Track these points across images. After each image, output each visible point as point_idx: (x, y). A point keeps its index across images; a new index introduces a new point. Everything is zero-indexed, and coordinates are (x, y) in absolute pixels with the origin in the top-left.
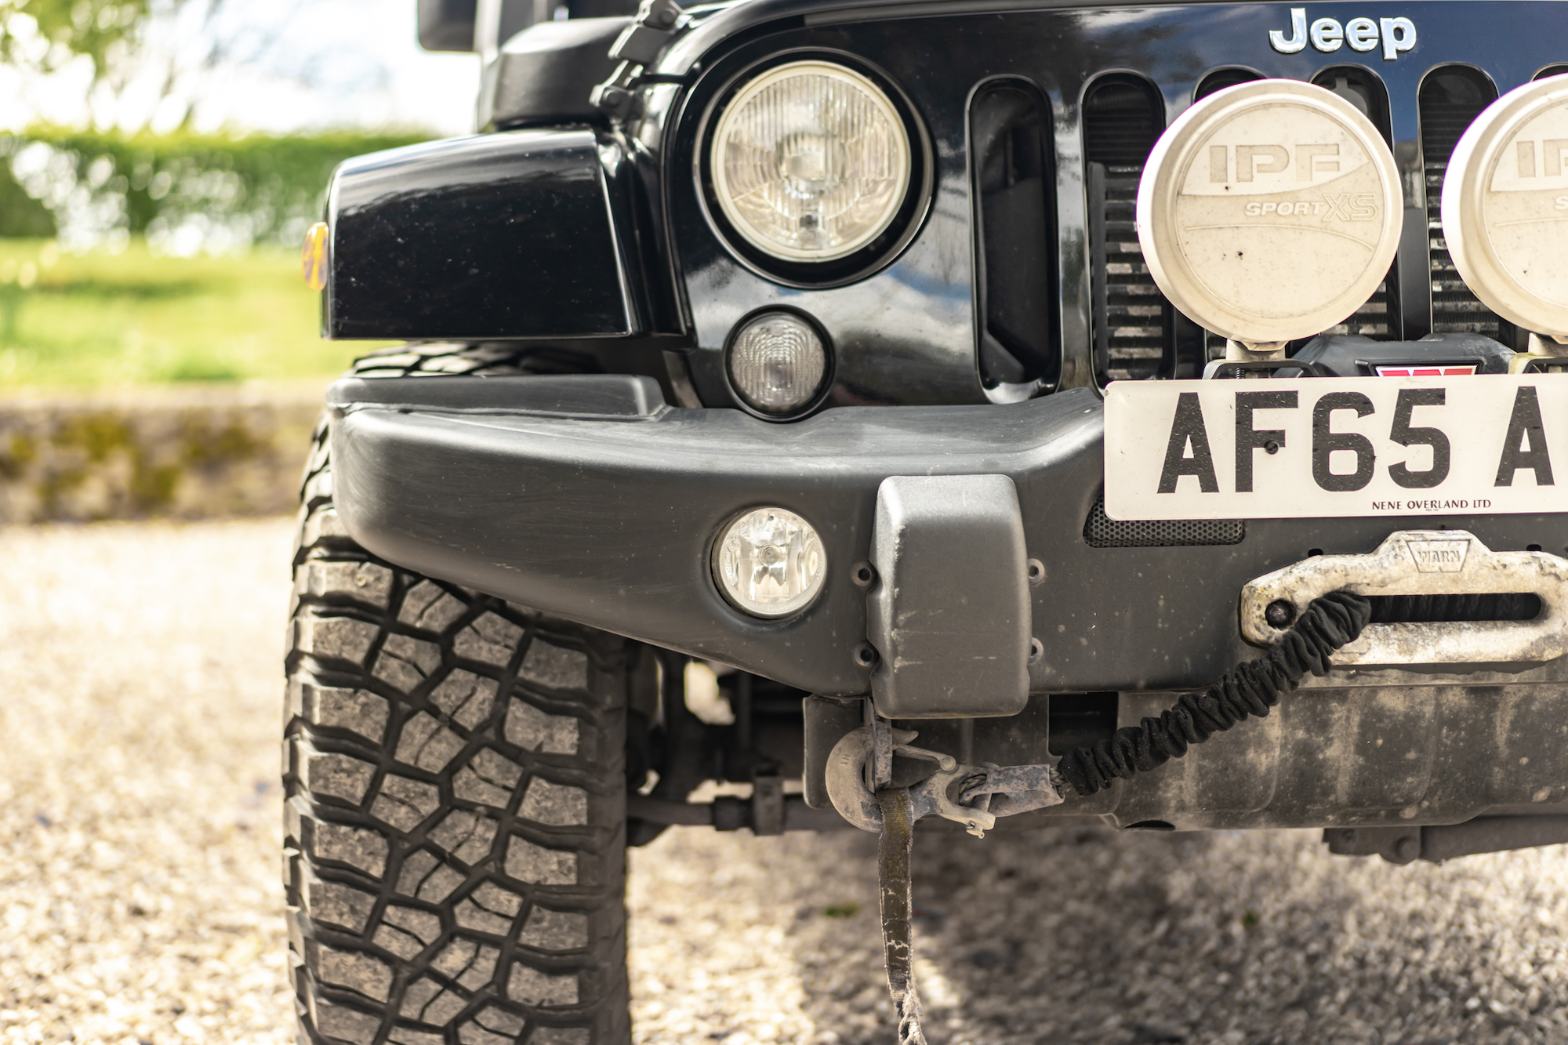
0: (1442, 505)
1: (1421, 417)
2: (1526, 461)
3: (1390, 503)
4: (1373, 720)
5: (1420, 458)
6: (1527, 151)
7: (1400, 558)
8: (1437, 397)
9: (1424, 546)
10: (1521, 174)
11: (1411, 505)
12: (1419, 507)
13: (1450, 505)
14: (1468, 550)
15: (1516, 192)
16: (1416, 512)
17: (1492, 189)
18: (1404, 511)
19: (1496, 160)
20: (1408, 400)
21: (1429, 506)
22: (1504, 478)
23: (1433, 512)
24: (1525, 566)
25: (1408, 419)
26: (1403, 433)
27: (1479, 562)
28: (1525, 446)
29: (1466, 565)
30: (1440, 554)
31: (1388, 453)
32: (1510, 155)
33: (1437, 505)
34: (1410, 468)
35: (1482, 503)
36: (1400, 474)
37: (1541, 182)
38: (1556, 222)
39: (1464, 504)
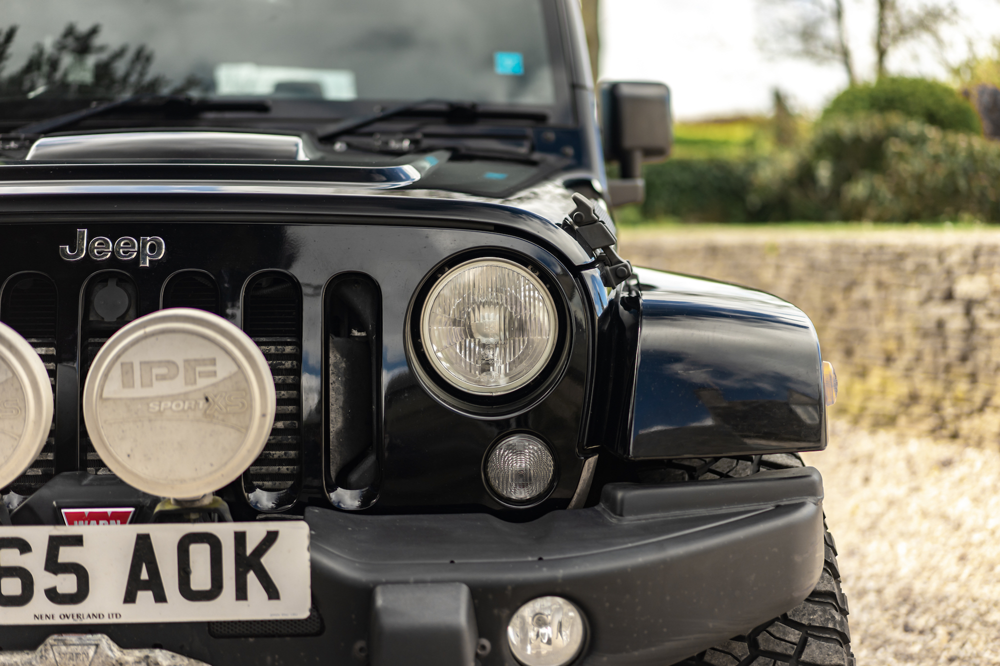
0: (85, 616)
1: (66, 555)
2: (145, 586)
3: (47, 616)
5: (67, 584)
6: (127, 369)
7: (44, 658)
8: (77, 541)
9: (64, 648)
10: (124, 385)
11: (62, 617)
12: (68, 618)
13: (91, 616)
14: (96, 652)
15: (121, 399)
16: (70, 621)
17: (105, 395)
18: (57, 621)
19: (106, 375)
20: (55, 543)
21: (75, 617)
22: (130, 598)
23: (78, 622)
25: (57, 556)
26: (53, 565)
28: (144, 575)
29: (92, 663)
30: (74, 655)
31: (43, 580)
32: (116, 372)
33: (81, 617)
34: (60, 590)
35: (114, 616)
36: (52, 595)
37: (138, 392)
38: (150, 421)
39: (101, 616)
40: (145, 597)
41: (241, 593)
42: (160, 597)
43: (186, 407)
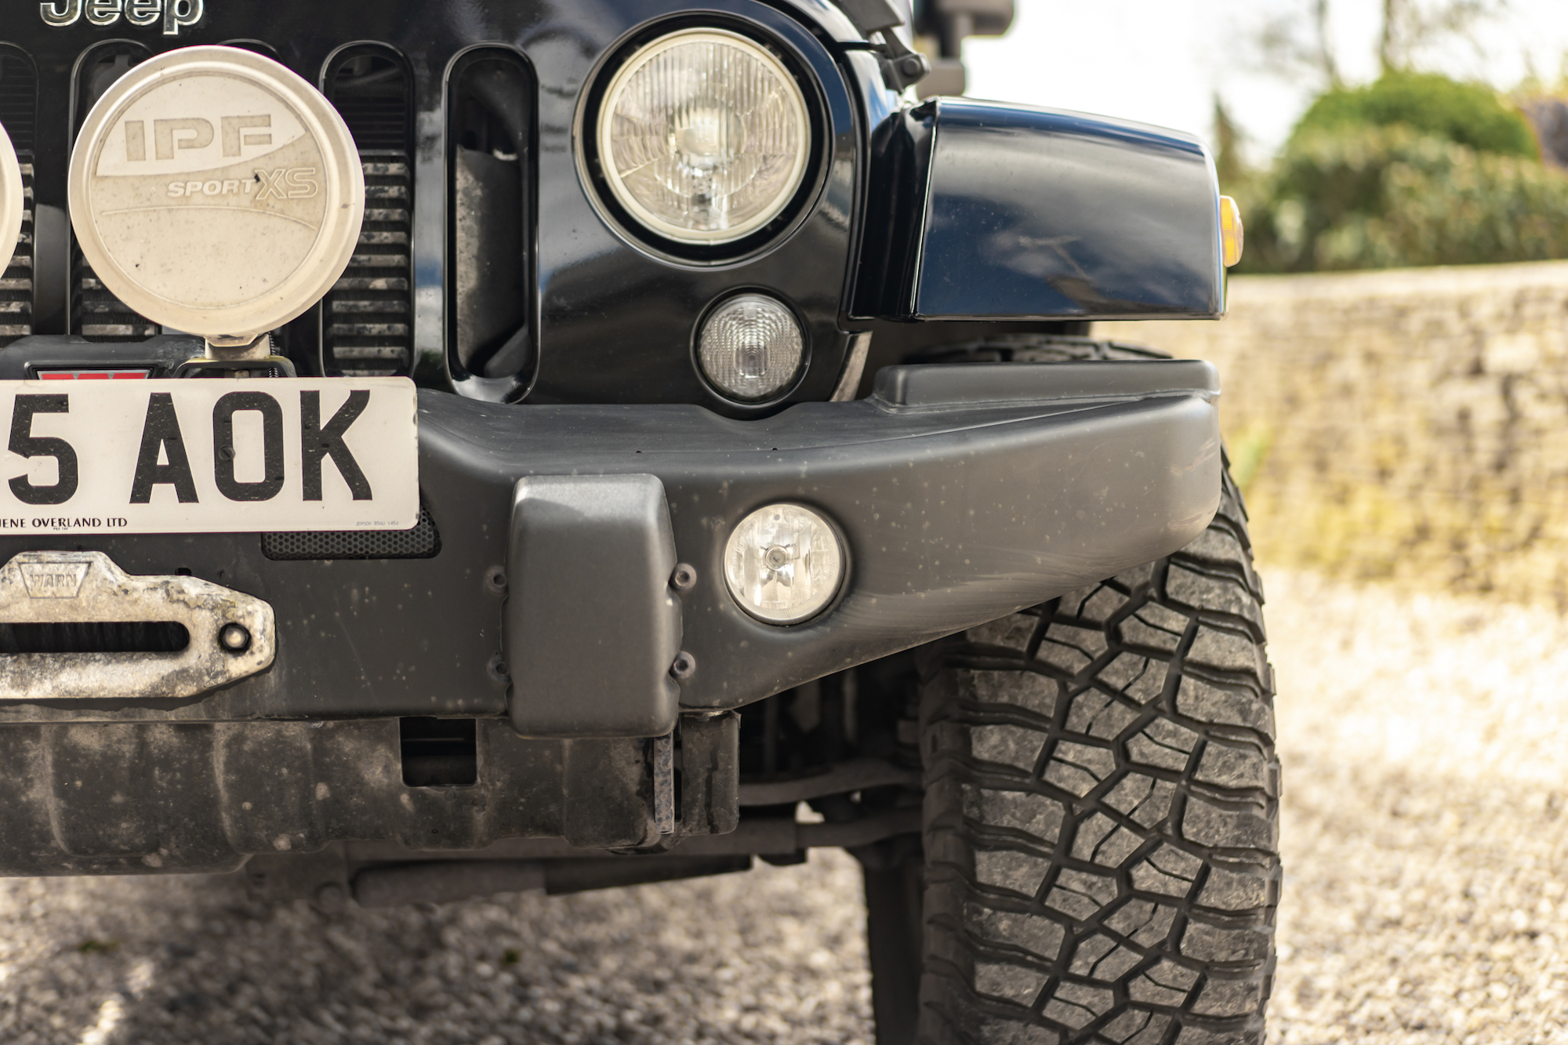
0: (72, 522)
1: (42, 425)
2: (164, 476)
3: (12, 521)
4: (67, 758)
5: (44, 471)
6: (135, 131)
7: (7, 581)
8: (59, 403)
9: (38, 568)
10: (131, 157)
11: (37, 523)
12: (46, 525)
13: (81, 523)
14: (87, 574)
15: (124, 177)
16: (48, 530)
17: (98, 174)
18: (29, 530)
19: (102, 141)
20: (25, 407)
21: (56, 524)
22: (140, 494)
23: (61, 531)
24: (150, 592)
25: (28, 427)
26: (22, 443)
27: (97, 587)
28: (163, 459)
29: (82, 590)
30: (54, 577)
32: (118, 135)
33: (66, 523)
34: (33, 482)
35: (117, 522)
36: (21, 489)
37: (151, 166)
38: (170, 211)
39: (97, 523)
40: (164, 493)
41: (312, 490)
42: (187, 494)
43: (225, 191)
